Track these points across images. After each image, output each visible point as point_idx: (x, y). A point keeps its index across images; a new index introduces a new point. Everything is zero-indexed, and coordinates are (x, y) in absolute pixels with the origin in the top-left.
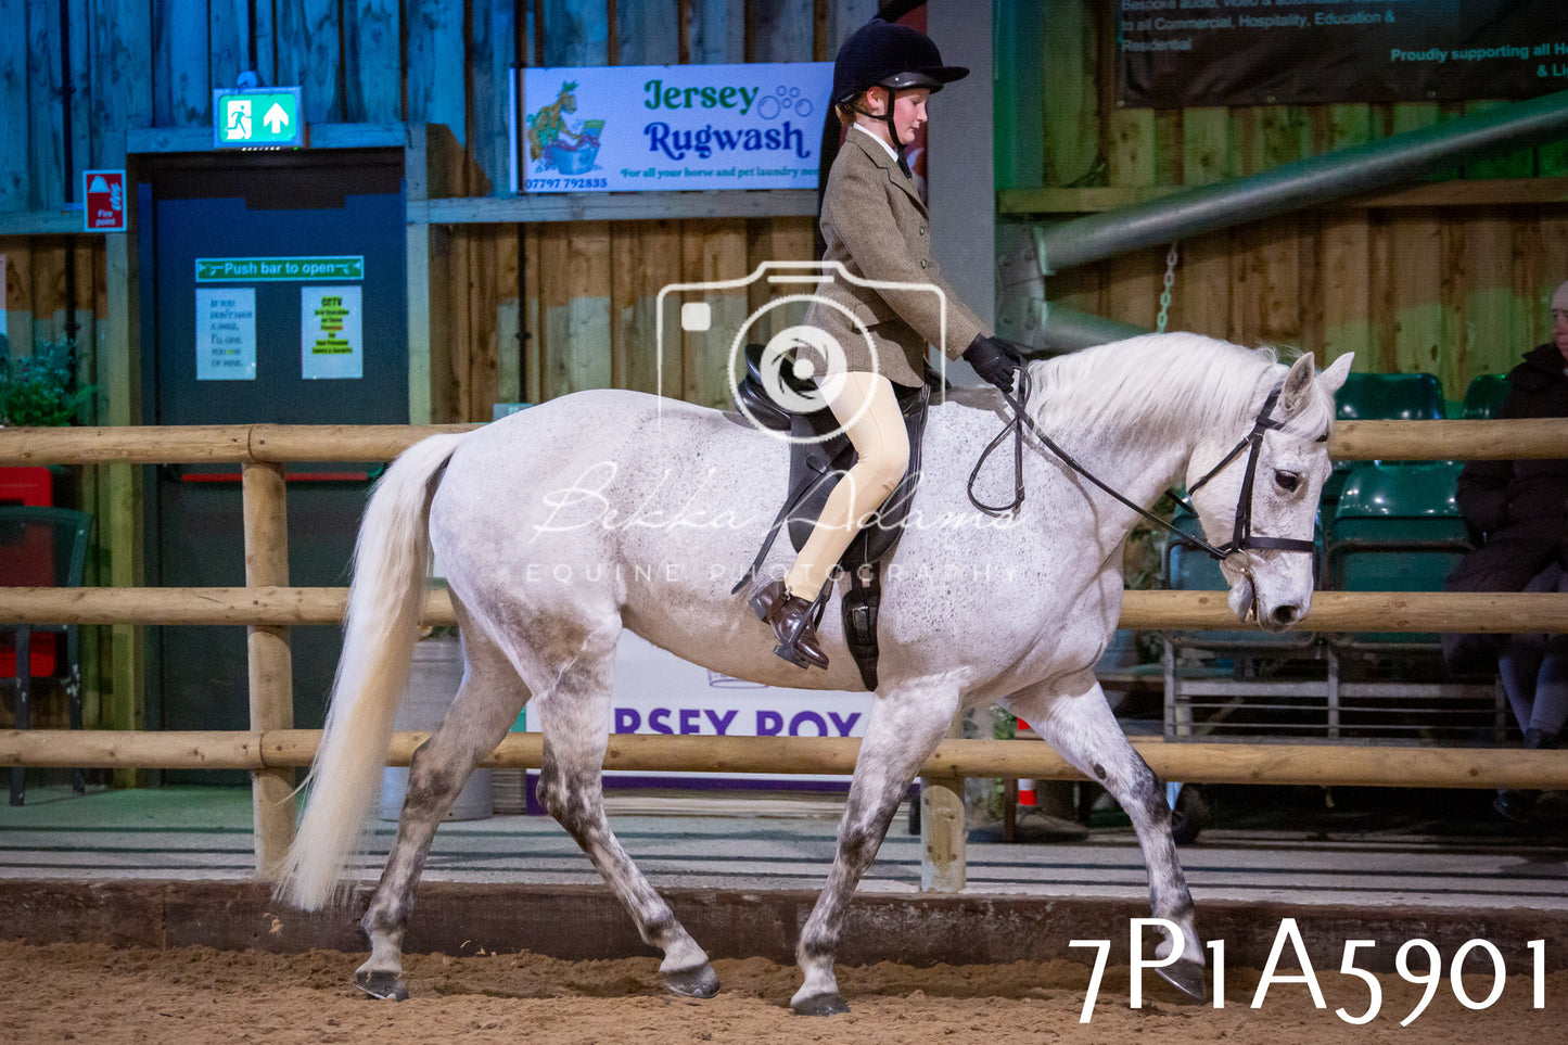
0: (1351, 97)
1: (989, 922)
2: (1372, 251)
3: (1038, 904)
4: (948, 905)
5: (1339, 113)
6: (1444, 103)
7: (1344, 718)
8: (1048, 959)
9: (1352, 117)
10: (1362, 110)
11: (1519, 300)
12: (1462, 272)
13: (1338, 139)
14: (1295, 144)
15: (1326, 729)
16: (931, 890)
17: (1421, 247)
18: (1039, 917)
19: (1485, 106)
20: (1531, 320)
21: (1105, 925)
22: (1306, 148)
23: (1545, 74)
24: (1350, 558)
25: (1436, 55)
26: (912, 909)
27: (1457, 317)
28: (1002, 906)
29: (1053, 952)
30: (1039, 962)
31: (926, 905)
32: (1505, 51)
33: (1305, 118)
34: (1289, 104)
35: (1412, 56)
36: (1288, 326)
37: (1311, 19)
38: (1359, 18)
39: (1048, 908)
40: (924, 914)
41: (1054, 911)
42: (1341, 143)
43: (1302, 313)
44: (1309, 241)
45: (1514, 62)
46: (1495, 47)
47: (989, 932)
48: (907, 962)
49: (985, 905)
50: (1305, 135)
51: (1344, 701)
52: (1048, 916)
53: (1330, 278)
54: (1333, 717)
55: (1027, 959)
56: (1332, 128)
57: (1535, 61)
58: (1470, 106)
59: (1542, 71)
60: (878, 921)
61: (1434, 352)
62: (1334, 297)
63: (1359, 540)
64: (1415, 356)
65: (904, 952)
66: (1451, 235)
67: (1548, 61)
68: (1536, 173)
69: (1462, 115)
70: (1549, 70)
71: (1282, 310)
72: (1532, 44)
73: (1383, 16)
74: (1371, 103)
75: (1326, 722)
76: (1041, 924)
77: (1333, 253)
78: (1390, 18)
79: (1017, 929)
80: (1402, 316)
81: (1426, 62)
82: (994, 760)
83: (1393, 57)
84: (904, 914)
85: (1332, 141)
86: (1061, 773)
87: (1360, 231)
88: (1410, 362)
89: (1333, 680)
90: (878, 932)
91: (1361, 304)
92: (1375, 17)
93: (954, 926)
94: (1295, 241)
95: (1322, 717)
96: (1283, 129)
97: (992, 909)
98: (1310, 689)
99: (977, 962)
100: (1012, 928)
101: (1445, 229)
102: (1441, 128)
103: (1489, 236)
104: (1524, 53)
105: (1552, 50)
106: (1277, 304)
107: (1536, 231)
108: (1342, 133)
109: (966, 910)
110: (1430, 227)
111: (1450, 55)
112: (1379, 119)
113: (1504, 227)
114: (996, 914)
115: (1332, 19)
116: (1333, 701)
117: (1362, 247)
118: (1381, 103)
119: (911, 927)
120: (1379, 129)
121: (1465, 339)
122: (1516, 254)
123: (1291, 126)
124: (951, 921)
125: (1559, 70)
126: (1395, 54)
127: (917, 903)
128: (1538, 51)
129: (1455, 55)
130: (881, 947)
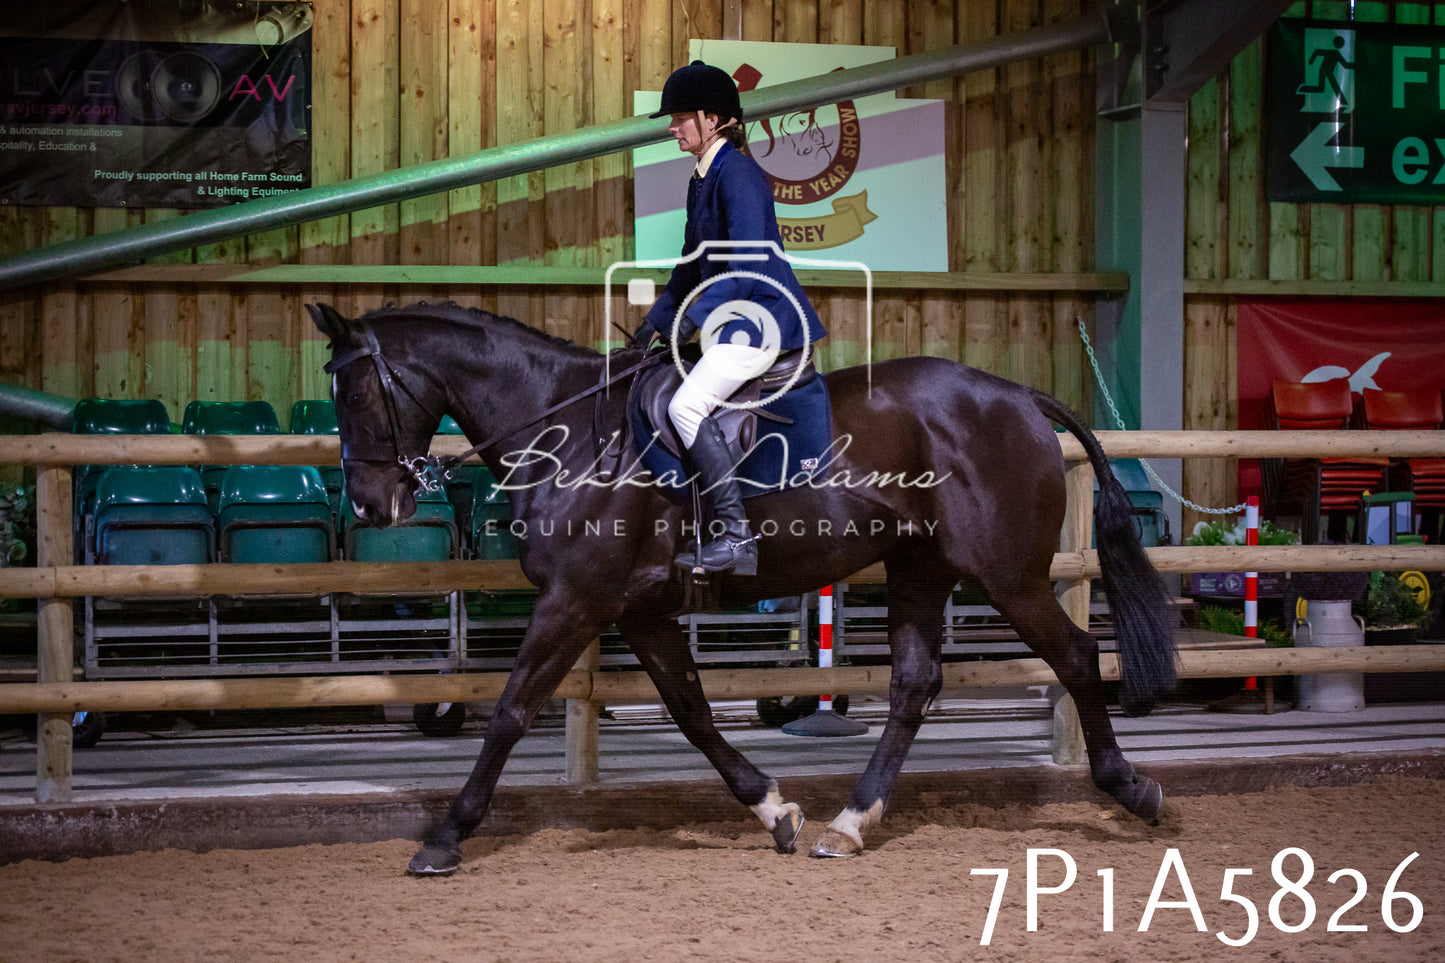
0: (64, 202)
1: (113, 824)
2: (77, 311)
3: (152, 808)
4: (79, 812)
5: (55, 213)
6: (131, 210)
7: (221, 649)
8: (161, 849)
9: (66, 217)
10: (72, 212)
11: (182, 349)
12: (143, 329)
13: (53, 230)
14: (22, 233)
15: (209, 659)
16: (50, 802)
17: (116, 310)
18: (154, 817)
19: (161, 214)
20: (190, 364)
21: (206, 819)
22: (29, 240)
23: (203, 193)
24: (239, 533)
25: (125, 175)
26: (50, 818)
27: (138, 361)
28: (124, 811)
29: (165, 843)
30: (154, 851)
31: (61, 813)
32: (176, 176)
33: (28, 216)
34: (18, 206)
35: (109, 175)
36: (15, 363)
37: (36, 145)
38: (71, 147)
39: (162, 810)
40: (60, 820)
41: (166, 812)
42: (56, 237)
43: (26, 355)
44: (31, 303)
45: (181, 184)
46: (169, 172)
47: (113, 831)
48: (47, 859)
49: (110, 810)
50: (28, 228)
51: (221, 637)
52: (161, 815)
53: (48, 331)
54: (214, 650)
55: (144, 849)
56: (50, 224)
57: (196, 183)
58: (149, 212)
59: (201, 191)
60: (21, 829)
61: (123, 384)
62: (50, 342)
63: (246, 520)
64: (109, 386)
65: (46, 849)
66: (134, 301)
67: (206, 183)
68: (194, 260)
69: (143, 222)
70: (206, 191)
71: (12, 353)
72: (195, 170)
73: (89, 146)
74: (78, 207)
75: (208, 653)
76: (156, 822)
77: (49, 315)
78: (93, 147)
79: (136, 827)
80: (101, 359)
81: (118, 180)
82: (111, 697)
83: (96, 175)
84: (43, 822)
85: (50, 233)
86: (164, 705)
87: (69, 298)
88: (106, 391)
89: (214, 622)
90: (22, 837)
91: (70, 352)
92: (81, 147)
93: (85, 828)
94: (22, 304)
95: (206, 650)
96: (13, 223)
97: (116, 813)
98: (196, 629)
99: (103, 855)
100: (132, 826)
101: (130, 298)
102: (129, 231)
103: (163, 303)
104: (188, 177)
105: (208, 176)
106: (8, 349)
107: (195, 302)
108: (57, 228)
109: (95, 816)
110: (121, 297)
111: (135, 177)
112: (83, 217)
113: (174, 297)
114: (119, 817)
115: (50, 146)
116: (214, 638)
117: (71, 310)
118: (83, 208)
119: (48, 831)
120: (83, 227)
121: (144, 375)
122: (181, 317)
123: (19, 220)
124: (82, 825)
125: (213, 191)
126: (97, 173)
127: (54, 813)
128: (198, 177)
129: (139, 176)
130: (23, 849)
